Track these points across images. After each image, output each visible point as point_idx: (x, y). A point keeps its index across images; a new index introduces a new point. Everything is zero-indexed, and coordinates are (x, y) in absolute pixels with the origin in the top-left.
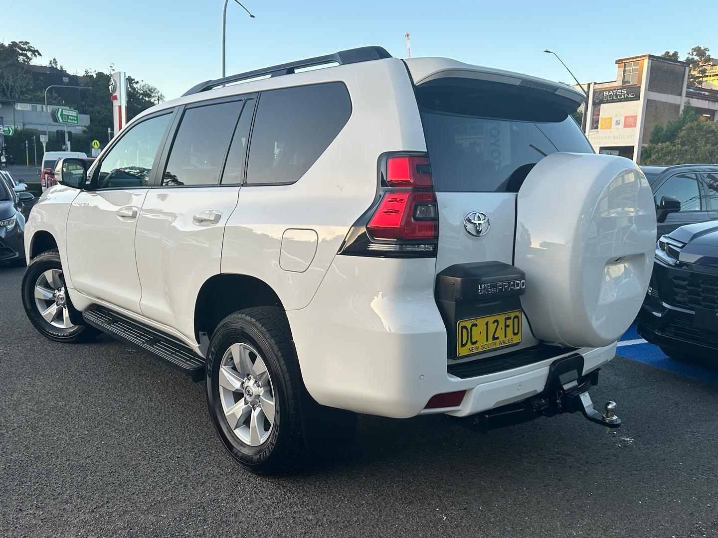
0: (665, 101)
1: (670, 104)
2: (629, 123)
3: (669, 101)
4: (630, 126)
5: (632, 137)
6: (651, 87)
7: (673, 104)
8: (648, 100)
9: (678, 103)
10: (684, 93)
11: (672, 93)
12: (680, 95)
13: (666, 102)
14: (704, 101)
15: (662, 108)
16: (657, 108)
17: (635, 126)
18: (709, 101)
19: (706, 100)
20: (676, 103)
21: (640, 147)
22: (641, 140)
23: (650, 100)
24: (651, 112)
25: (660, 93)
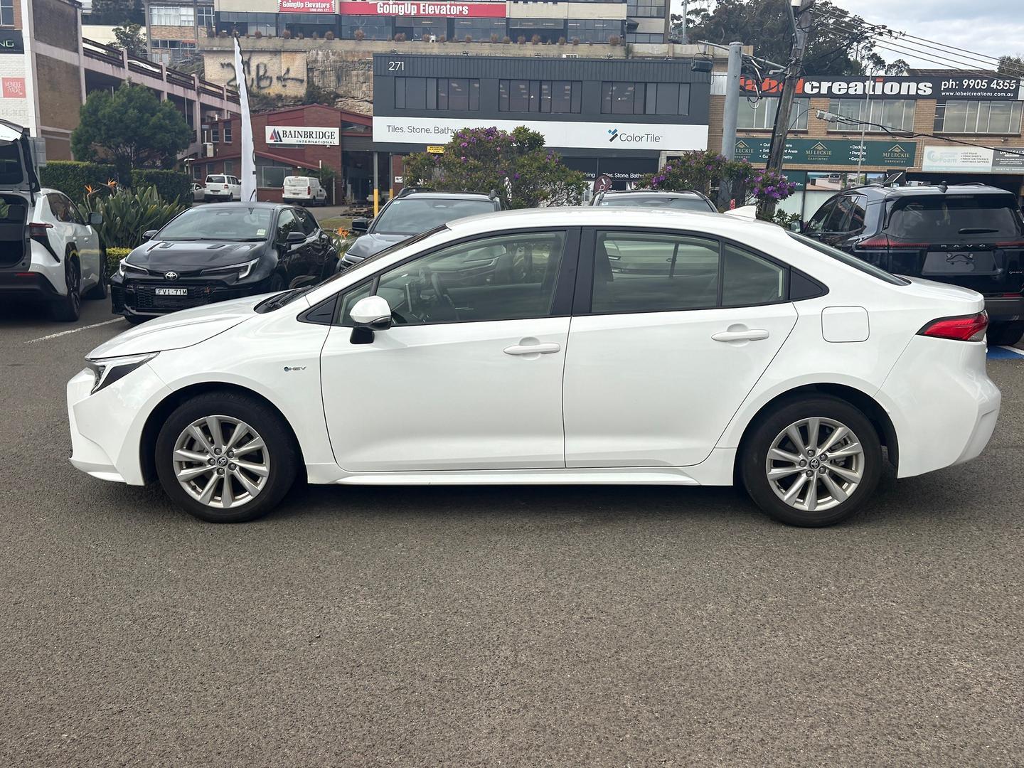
0: (59, 59)
1: (66, 63)
2: (13, 89)
3: (64, 60)
4: (16, 95)
5: (22, 113)
6: (38, 35)
7: (70, 64)
8: (36, 54)
9: (76, 63)
10: (81, 51)
11: (66, 47)
12: (76, 51)
13: (61, 61)
14: (106, 64)
15: (57, 69)
16: (51, 69)
17: (24, 96)
18: (112, 64)
19: (109, 63)
20: (72, 63)
21: (39, 131)
22: (39, 120)
23: (39, 54)
24: (44, 75)
25: (51, 45)
